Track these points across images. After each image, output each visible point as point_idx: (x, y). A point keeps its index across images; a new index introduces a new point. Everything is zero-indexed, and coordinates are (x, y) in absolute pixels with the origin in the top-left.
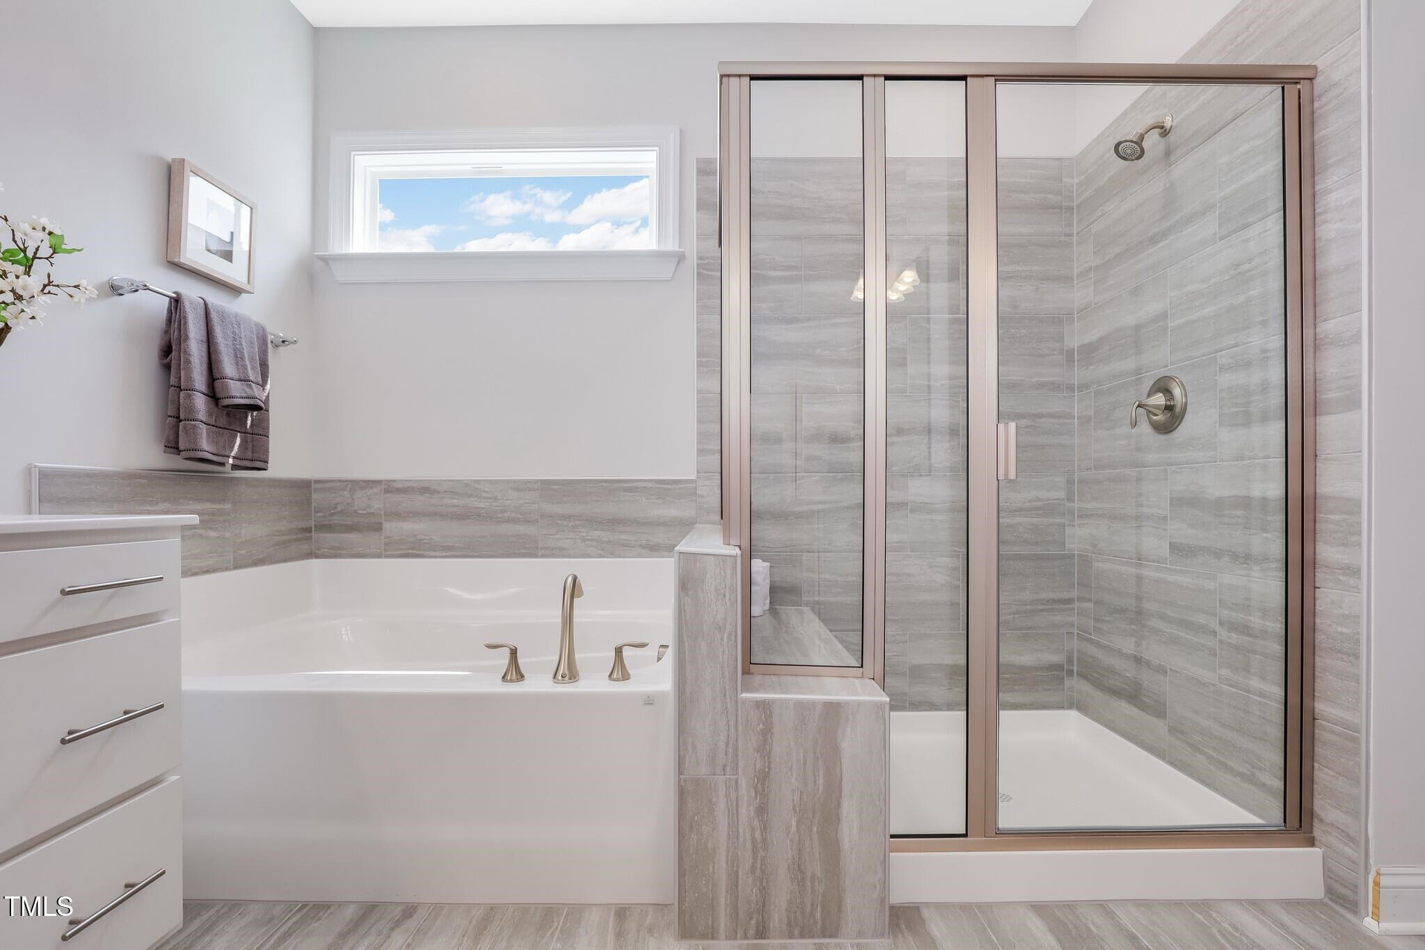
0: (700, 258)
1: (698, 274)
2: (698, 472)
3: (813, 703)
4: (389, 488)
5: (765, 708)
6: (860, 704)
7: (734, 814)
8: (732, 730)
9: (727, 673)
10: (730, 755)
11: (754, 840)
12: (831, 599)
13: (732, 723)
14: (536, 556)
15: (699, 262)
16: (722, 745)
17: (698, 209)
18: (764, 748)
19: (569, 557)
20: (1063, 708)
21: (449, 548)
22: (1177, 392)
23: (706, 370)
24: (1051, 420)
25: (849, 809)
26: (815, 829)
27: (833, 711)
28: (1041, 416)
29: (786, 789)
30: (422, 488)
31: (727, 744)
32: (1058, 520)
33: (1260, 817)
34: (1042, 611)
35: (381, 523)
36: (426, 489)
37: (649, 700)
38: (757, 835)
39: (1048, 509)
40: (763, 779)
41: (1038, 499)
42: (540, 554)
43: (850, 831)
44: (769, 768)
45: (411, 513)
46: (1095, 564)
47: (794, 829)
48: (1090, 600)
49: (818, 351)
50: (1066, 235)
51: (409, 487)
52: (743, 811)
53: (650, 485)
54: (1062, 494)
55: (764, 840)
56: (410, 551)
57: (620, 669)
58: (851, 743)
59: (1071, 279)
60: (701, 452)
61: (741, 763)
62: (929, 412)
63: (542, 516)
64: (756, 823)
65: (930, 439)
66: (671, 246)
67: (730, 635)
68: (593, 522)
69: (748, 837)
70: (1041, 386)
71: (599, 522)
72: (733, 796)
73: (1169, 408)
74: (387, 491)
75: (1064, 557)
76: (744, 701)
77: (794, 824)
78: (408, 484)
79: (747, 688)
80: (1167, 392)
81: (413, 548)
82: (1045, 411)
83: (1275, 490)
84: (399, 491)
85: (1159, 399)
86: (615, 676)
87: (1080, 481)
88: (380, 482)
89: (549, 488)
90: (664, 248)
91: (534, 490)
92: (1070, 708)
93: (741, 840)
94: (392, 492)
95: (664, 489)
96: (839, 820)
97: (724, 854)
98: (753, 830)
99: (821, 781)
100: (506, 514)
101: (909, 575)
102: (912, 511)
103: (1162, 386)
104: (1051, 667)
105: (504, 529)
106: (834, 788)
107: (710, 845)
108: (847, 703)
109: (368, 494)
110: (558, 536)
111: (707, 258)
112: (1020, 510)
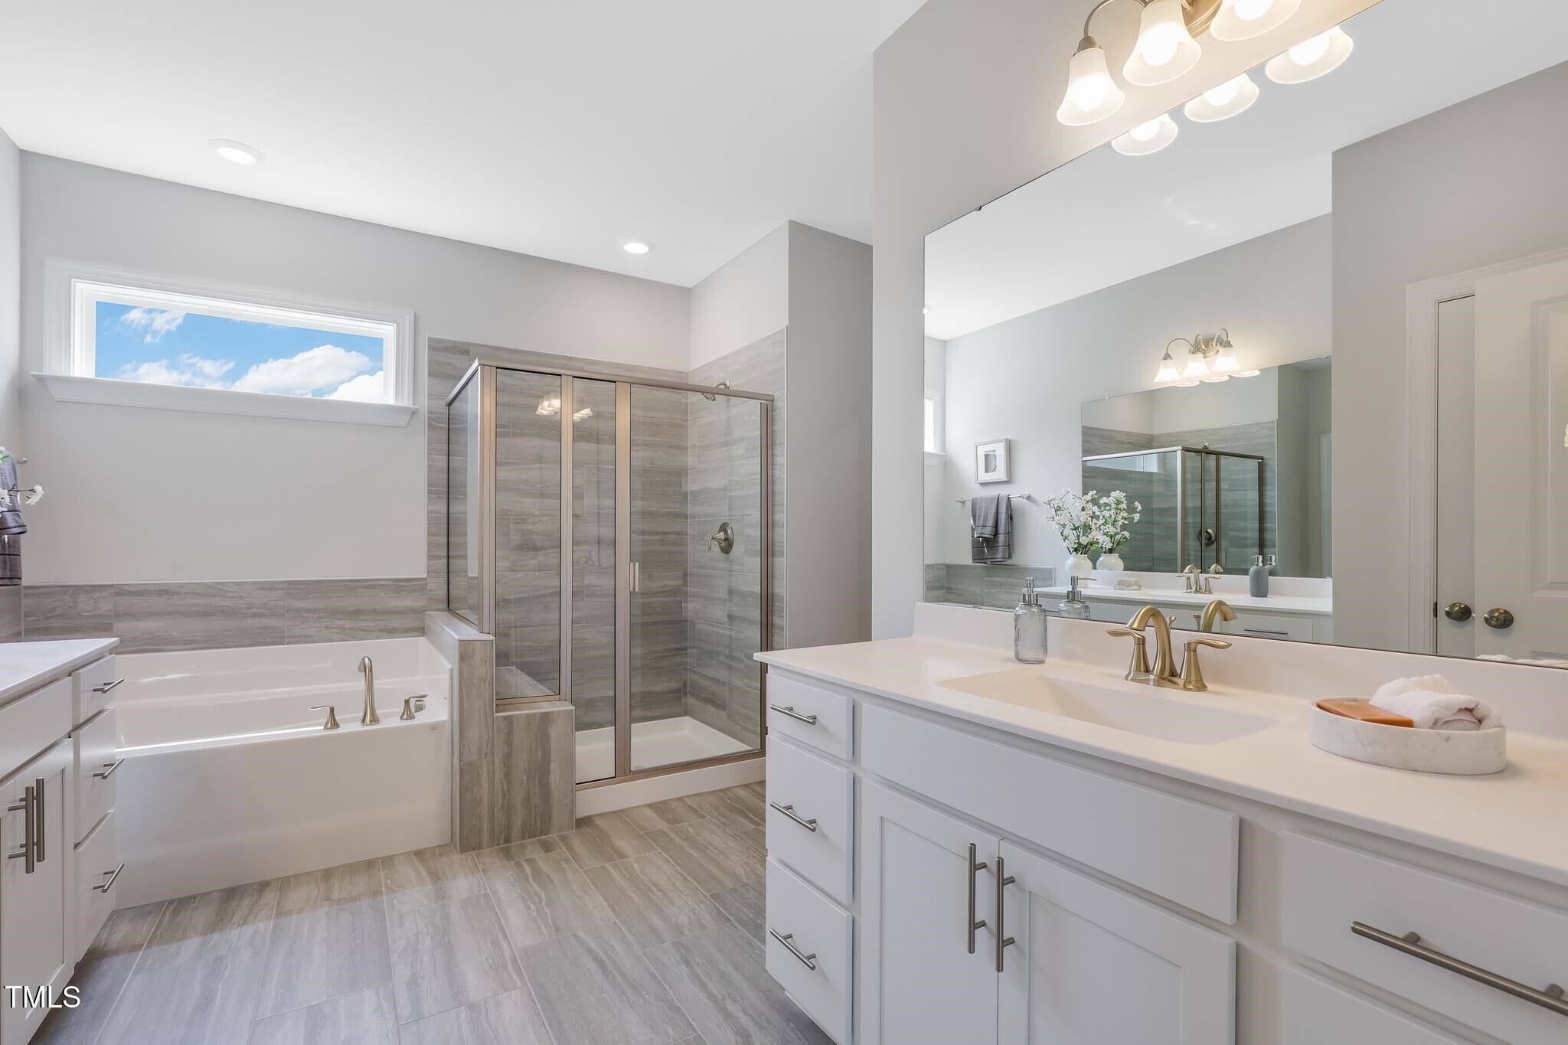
0: (430, 412)
1: (429, 424)
2: (428, 572)
3: (535, 714)
4: (120, 591)
5: (509, 719)
6: (559, 712)
7: (492, 778)
8: (491, 734)
9: (487, 704)
10: (489, 747)
11: (503, 791)
12: (531, 659)
13: (491, 730)
14: (282, 643)
15: (430, 415)
16: (485, 742)
17: (429, 375)
18: (509, 742)
19: (315, 642)
20: (681, 716)
21: (191, 642)
22: (729, 531)
23: (435, 496)
24: (674, 536)
25: (554, 767)
26: (536, 780)
27: (546, 717)
28: (668, 533)
29: (521, 761)
30: (160, 590)
31: (488, 742)
32: (678, 599)
33: (751, 746)
34: (668, 656)
35: (111, 624)
36: (165, 591)
37: (434, 727)
38: (505, 788)
39: (673, 592)
40: (508, 758)
41: (666, 586)
42: (286, 641)
43: (555, 778)
44: (512, 751)
45: (146, 613)
46: (698, 626)
47: (525, 782)
48: (694, 647)
49: (522, 487)
50: (684, 421)
51: (144, 590)
52: (497, 776)
53: (390, 583)
54: (679, 582)
55: (509, 790)
56: (146, 647)
57: (408, 713)
58: (556, 732)
59: (687, 448)
60: (430, 557)
61: (496, 751)
62: (599, 530)
63: (289, 611)
64: (504, 781)
65: (599, 547)
66: (407, 402)
67: (489, 682)
68: (336, 613)
69: (500, 790)
70: (669, 514)
71: (343, 613)
72: (491, 769)
73: (726, 540)
74: (118, 594)
75: (681, 621)
76: (497, 717)
77: (525, 779)
78: (144, 587)
79: (497, 712)
80: (726, 532)
81: (149, 644)
82: (670, 530)
83: (757, 589)
84: (131, 593)
85: (722, 535)
86: (405, 716)
87: (690, 574)
88: (111, 586)
89: (296, 588)
90: (400, 404)
91: (281, 589)
92: (686, 715)
93: (496, 792)
94: (125, 595)
95: (400, 586)
96: (549, 773)
97: (486, 802)
98: (503, 786)
99: (539, 754)
100: (252, 611)
101: (584, 639)
102: (587, 596)
103: (723, 528)
104: (673, 691)
105: (250, 622)
106: (547, 757)
107: (478, 798)
108: (553, 712)
109: (96, 597)
110: (303, 626)
111: (436, 413)
112: (656, 592)
